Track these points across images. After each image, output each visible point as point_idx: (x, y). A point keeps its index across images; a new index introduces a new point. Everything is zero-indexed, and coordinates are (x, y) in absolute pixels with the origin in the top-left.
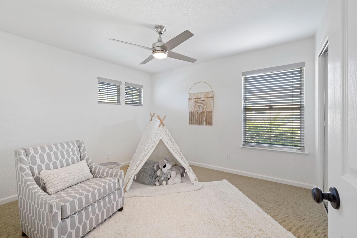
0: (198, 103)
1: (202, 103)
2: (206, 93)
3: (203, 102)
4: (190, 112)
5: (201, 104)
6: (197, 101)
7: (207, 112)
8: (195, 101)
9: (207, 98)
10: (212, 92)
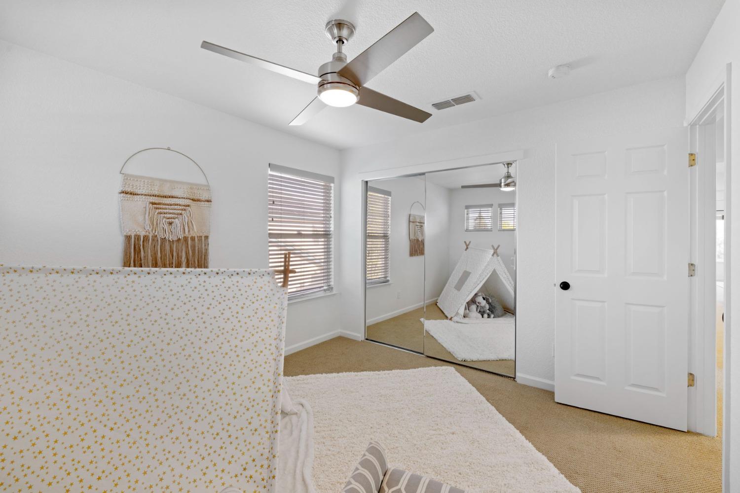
0: (160, 211)
1: (180, 212)
2: (192, 186)
3: (185, 210)
4: (128, 238)
5: (176, 216)
6: (159, 204)
7: (193, 239)
8: (153, 204)
9: (193, 200)
10: (207, 188)
